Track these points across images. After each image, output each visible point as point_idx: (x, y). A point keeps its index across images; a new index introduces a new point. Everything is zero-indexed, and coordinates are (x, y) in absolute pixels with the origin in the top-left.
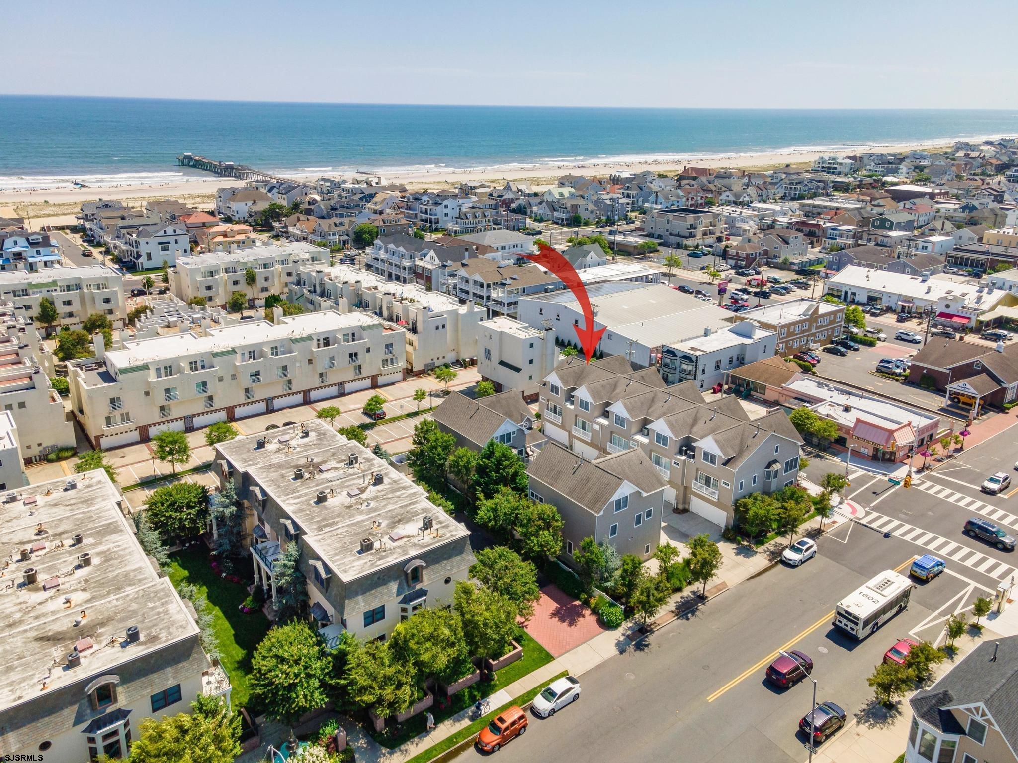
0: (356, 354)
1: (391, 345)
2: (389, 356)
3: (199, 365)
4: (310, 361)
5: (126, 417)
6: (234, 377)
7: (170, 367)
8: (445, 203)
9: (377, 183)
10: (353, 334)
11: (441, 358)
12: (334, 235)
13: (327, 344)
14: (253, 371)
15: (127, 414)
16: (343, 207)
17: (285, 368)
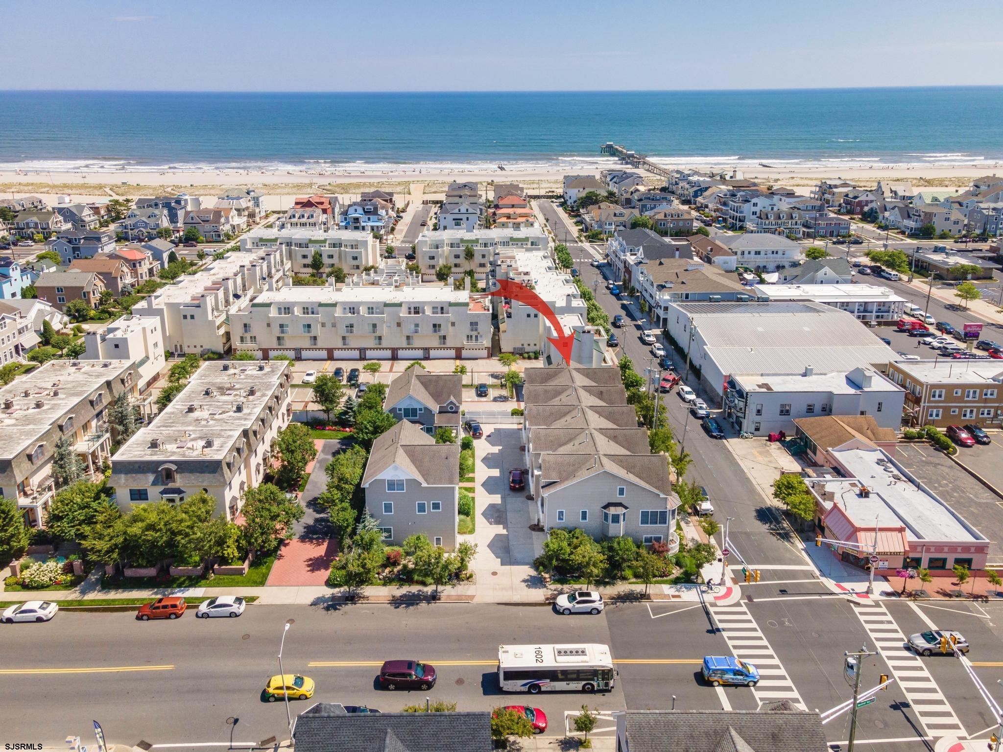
0: (440, 326)
1: (476, 324)
2: (474, 333)
3: (310, 311)
4: (399, 325)
5: (254, 339)
6: (334, 325)
7: (288, 308)
8: (754, 200)
9: (731, 177)
10: (442, 308)
11: (532, 345)
12: (610, 224)
13: (417, 312)
14: (348, 324)
15: (255, 337)
16: (649, 198)
17: (374, 326)
